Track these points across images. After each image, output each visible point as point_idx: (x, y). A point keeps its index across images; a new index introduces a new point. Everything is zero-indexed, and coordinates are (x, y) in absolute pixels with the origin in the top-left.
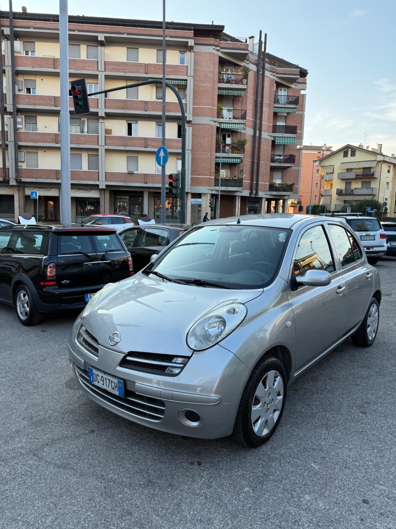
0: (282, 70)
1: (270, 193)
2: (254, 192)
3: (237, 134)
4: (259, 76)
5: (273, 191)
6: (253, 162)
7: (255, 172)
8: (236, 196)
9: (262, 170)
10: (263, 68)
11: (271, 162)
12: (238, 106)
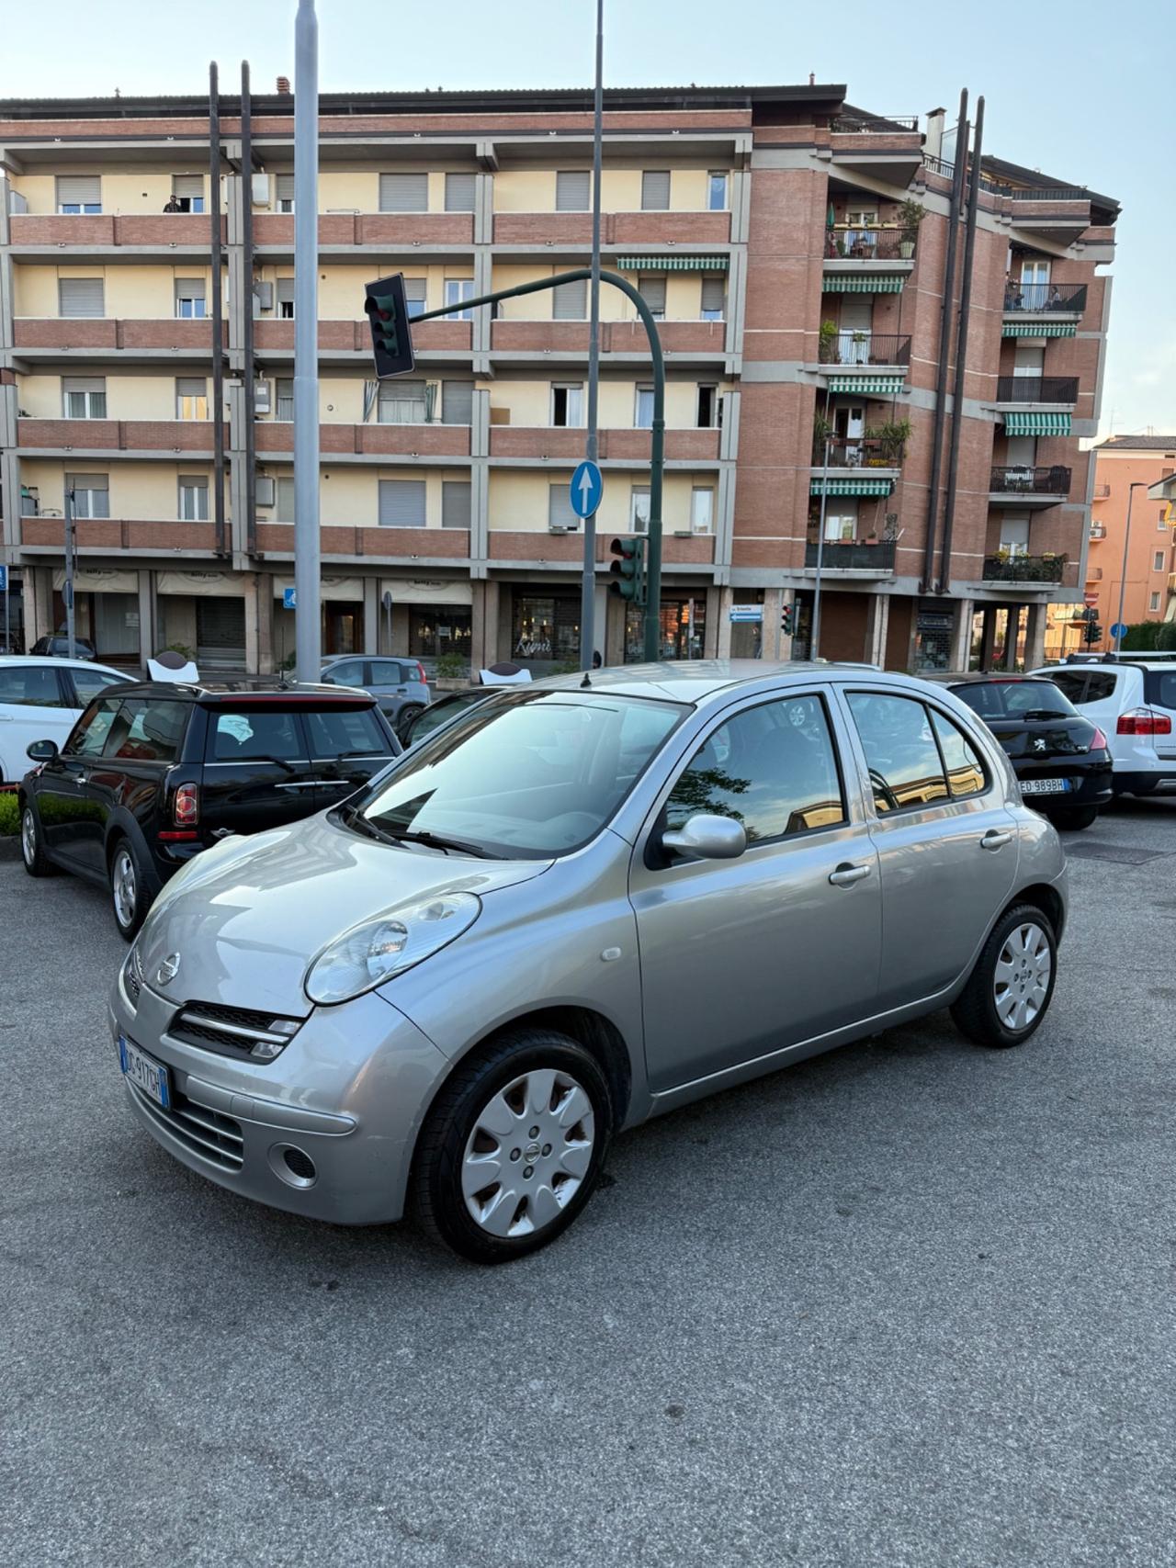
0: (1031, 205)
1: (987, 584)
2: (935, 582)
3: (881, 408)
4: (956, 231)
5: (997, 578)
6: (931, 492)
7: (938, 522)
8: (875, 595)
9: (962, 516)
10: (972, 205)
11: (991, 490)
12: (889, 325)
